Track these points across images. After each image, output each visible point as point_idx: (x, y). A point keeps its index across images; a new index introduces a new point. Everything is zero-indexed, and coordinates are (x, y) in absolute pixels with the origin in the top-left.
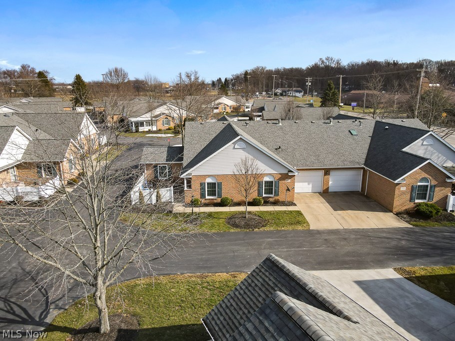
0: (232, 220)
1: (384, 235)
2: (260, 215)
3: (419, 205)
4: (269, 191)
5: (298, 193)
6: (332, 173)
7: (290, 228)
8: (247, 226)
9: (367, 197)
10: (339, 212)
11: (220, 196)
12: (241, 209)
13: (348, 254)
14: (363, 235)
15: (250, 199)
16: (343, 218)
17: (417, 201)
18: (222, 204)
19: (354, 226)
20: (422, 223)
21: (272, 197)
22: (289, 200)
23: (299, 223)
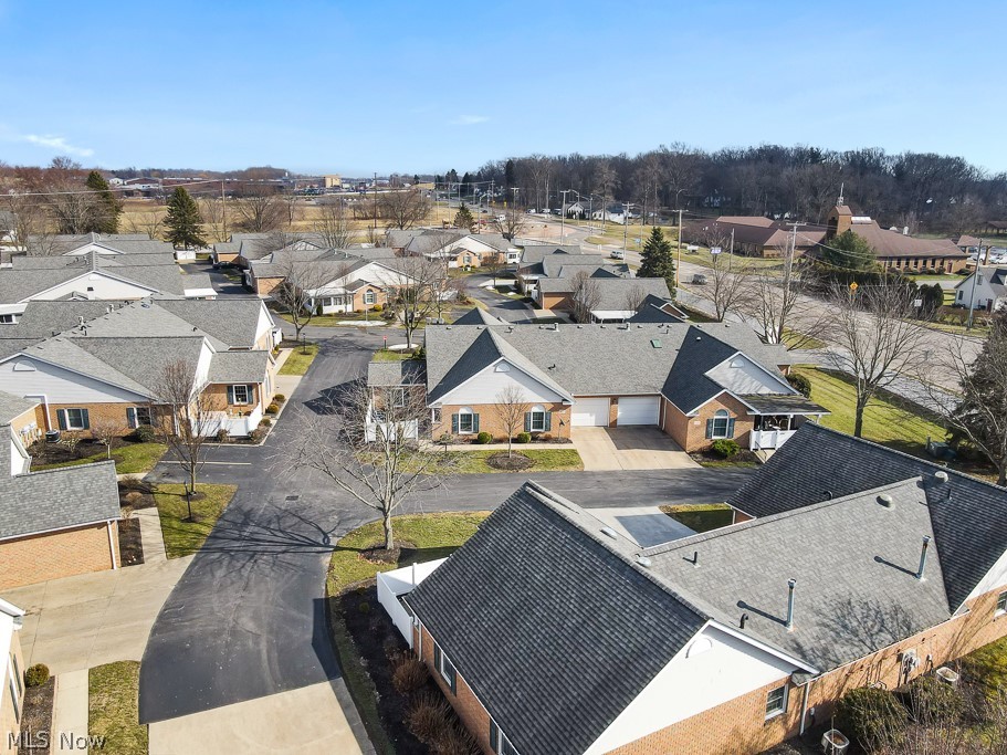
0: (492, 461)
1: (666, 476)
2: (526, 454)
3: (716, 442)
4: (539, 425)
5: (577, 427)
6: (620, 400)
7: (561, 469)
8: (510, 466)
9: (664, 432)
10: (623, 451)
11: (476, 430)
12: (504, 447)
13: (618, 495)
14: (643, 476)
15: (514, 435)
16: (626, 458)
17: (714, 438)
18: (480, 440)
19: (636, 467)
20: (715, 464)
21: (543, 433)
22: (563, 436)
23: (572, 463)
